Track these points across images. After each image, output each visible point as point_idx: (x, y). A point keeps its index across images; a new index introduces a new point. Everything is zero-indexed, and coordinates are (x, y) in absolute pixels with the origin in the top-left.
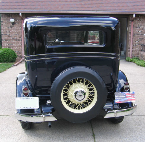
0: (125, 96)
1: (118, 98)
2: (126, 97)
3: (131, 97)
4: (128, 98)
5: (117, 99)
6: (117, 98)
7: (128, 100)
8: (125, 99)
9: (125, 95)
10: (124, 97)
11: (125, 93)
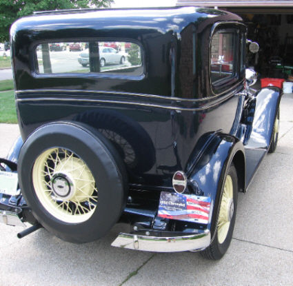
0: (184, 205)
1: (165, 205)
2: (186, 208)
3: (199, 209)
4: (189, 211)
5: (164, 209)
6: (163, 205)
7: (188, 216)
8: (182, 212)
9: (185, 203)
10: (181, 207)
11: (185, 197)
